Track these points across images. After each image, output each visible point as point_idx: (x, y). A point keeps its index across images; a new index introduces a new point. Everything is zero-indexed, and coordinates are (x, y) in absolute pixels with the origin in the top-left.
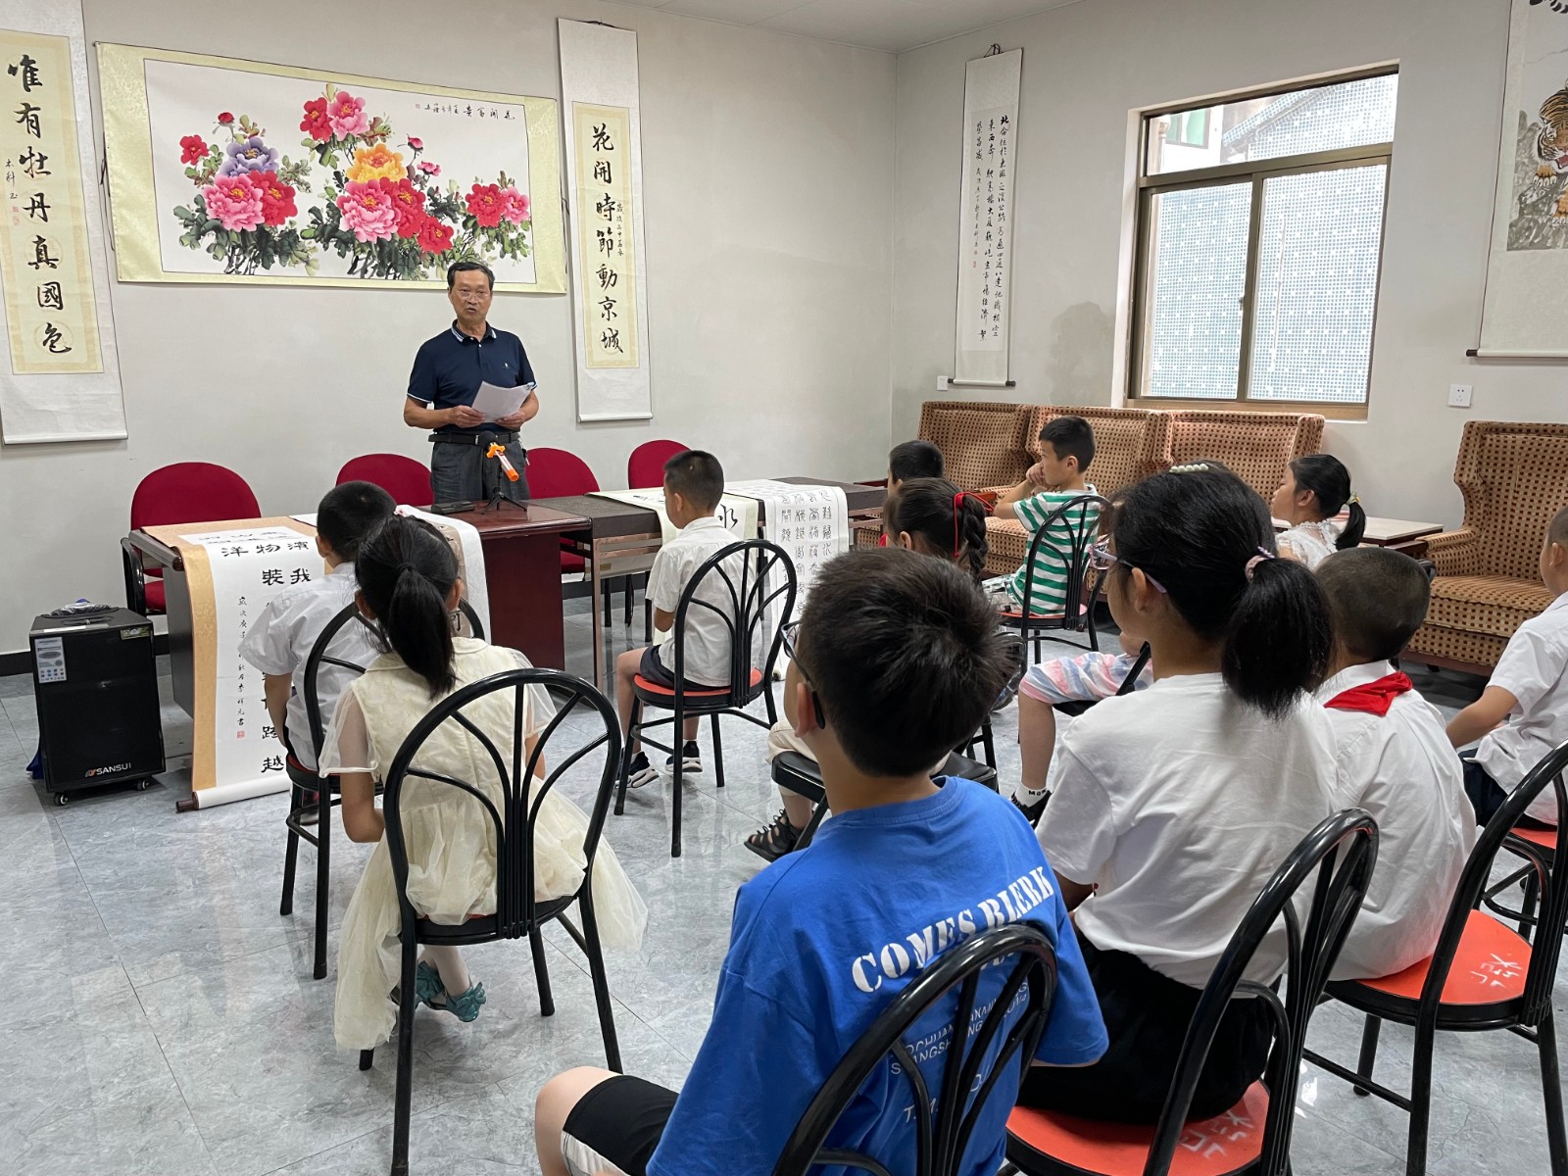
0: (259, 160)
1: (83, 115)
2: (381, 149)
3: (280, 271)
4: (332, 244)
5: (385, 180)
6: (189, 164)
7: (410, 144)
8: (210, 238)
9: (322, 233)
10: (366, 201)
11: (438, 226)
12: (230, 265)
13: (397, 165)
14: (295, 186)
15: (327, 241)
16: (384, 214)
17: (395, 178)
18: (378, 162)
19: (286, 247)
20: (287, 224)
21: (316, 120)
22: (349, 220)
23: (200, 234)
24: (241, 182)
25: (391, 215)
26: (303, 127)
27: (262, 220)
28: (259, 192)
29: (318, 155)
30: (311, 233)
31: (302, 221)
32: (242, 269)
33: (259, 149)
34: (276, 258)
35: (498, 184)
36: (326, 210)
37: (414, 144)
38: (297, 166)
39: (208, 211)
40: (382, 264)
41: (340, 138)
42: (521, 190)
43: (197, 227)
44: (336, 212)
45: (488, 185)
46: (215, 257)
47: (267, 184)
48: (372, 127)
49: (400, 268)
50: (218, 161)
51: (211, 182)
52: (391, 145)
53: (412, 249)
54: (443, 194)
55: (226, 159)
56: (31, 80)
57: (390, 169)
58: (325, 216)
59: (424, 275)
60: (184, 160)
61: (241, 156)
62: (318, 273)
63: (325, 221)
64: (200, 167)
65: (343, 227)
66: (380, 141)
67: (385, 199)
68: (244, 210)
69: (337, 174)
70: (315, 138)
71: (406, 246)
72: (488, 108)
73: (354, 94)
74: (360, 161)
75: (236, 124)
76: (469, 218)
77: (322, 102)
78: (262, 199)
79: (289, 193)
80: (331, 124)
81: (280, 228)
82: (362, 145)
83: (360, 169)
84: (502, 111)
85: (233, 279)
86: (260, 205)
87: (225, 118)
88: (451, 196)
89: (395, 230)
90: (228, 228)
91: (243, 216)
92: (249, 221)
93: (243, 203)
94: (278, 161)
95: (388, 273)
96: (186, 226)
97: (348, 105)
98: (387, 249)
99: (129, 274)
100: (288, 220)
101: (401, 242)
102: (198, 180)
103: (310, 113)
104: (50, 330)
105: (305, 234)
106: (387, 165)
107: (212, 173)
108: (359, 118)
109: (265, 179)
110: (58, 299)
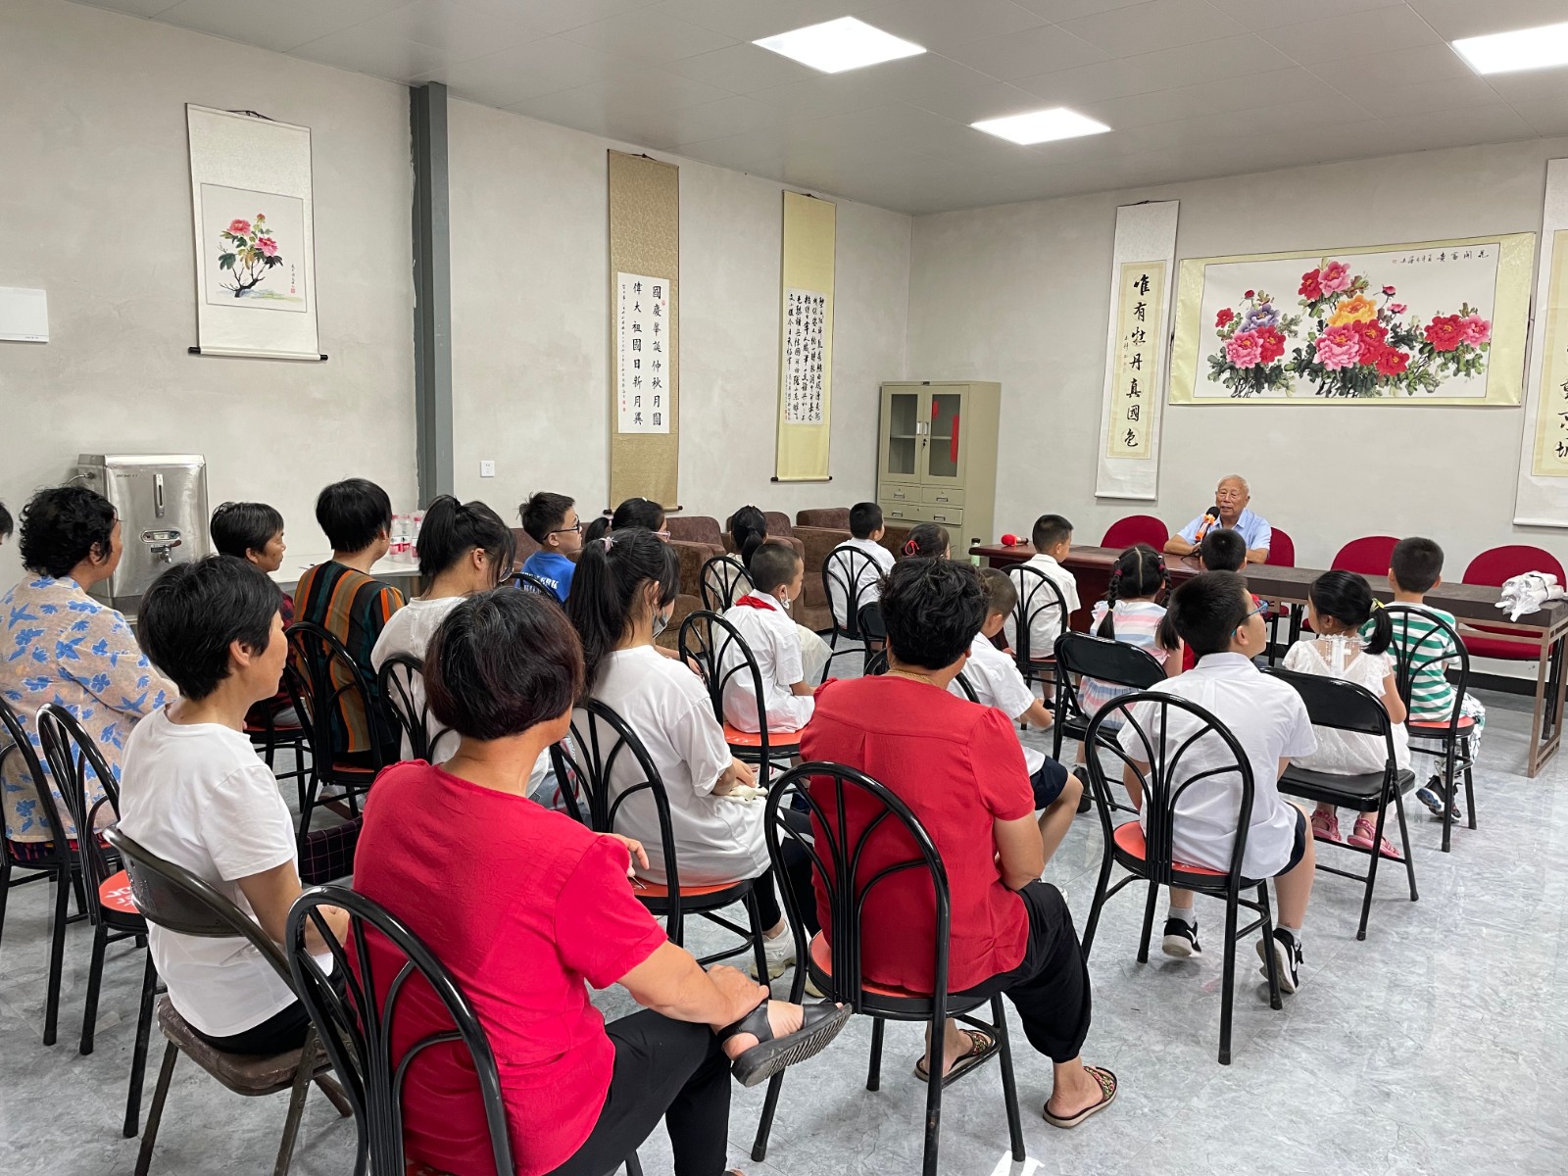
0: (1265, 320)
1: (1166, 306)
2: (1359, 299)
3: (1268, 394)
4: (1306, 374)
5: (1358, 322)
6: (1220, 328)
7: (1384, 292)
8: (1227, 374)
9: (1300, 366)
10: (1338, 340)
11: (1394, 354)
12: (1236, 391)
13: (1371, 310)
14: (1286, 335)
15: (1303, 371)
16: (1350, 348)
17: (1366, 319)
18: (1354, 309)
19: (1274, 377)
20: (1276, 362)
21: (1310, 286)
22: (1321, 355)
23: (1222, 371)
24: (1251, 336)
25: (1357, 347)
26: (1301, 292)
27: (1259, 360)
28: (1261, 341)
29: (1309, 310)
30: (1292, 366)
31: (1286, 359)
32: (1242, 394)
33: (1267, 311)
34: (1266, 385)
35: (1460, 315)
36: (1305, 349)
37: (1388, 291)
38: (1292, 320)
39: (1228, 357)
40: (1344, 386)
41: (1327, 295)
42: (1484, 316)
43: (1220, 367)
44: (1312, 350)
45: (1448, 316)
46: (1228, 387)
47: (1267, 335)
48: (1353, 283)
49: (1359, 389)
50: (1238, 323)
51: (1231, 338)
52: (1367, 295)
53: (1370, 373)
54: (1405, 327)
55: (1244, 321)
56: (1144, 289)
57: (1363, 314)
58: (1304, 353)
59: (1379, 393)
60: (1217, 325)
61: (1254, 318)
62: (1294, 395)
63: (1303, 357)
64: (1226, 328)
65: (1316, 361)
66: (1359, 293)
67: (1353, 337)
68: (1249, 354)
69: (1320, 323)
70: (1308, 299)
71: (1366, 372)
72: (1461, 251)
73: (1341, 261)
74: (1341, 310)
75: (1256, 297)
76: (1426, 345)
77: (1317, 272)
78: (1262, 346)
79: (1282, 339)
80: (1321, 286)
81: (1271, 364)
82: (1344, 299)
83: (1339, 316)
84: (1476, 250)
85: (1236, 400)
86: (1260, 350)
87: (1249, 294)
88: (1411, 329)
89: (1357, 359)
90: (1237, 367)
91: (1248, 358)
92: (1251, 362)
93: (1249, 350)
94: (1280, 319)
95: (1348, 393)
96: (1213, 367)
97: (1336, 270)
98: (1349, 375)
99: (1175, 400)
100: (1276, 358)
101: (1361, 368)
102: (1224, 337)
103: (1306, 281)
104: (1130, 433)
105: (1287, 368)
106: (1361, 311)
107: (1233, 332)
108: (1343, 279)
109: (1267, 332)
110: (1137, 415)
